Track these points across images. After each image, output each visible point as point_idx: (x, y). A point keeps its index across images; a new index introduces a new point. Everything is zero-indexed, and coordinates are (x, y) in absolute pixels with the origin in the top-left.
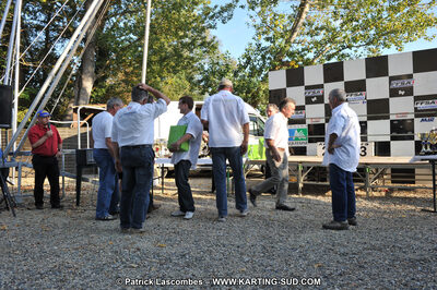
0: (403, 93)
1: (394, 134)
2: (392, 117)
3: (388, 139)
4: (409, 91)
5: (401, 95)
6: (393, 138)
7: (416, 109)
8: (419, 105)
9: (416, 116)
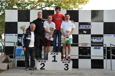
0: (85, 32)
1: (81, 55)
2: (80, 45)
3: (77, 58)
4: (89, 32)
5: (84, 34)
6: (80, 58)
7: (92, 41)
8: (93, 40)
9: (92, 46)
